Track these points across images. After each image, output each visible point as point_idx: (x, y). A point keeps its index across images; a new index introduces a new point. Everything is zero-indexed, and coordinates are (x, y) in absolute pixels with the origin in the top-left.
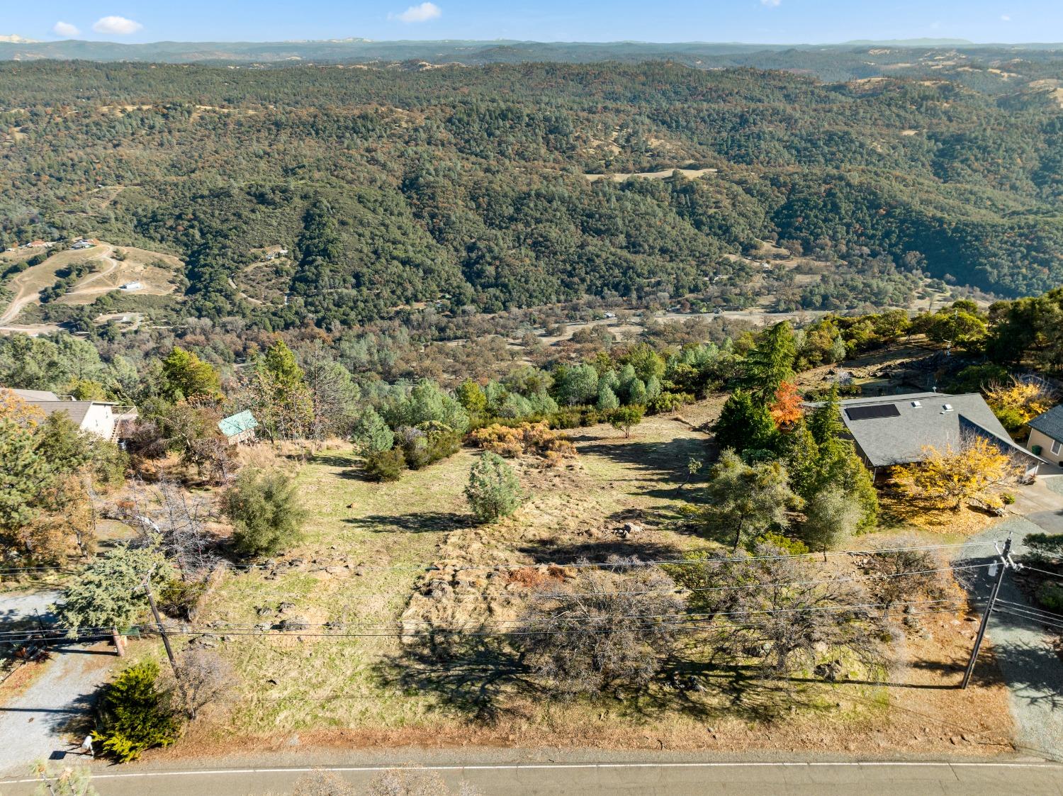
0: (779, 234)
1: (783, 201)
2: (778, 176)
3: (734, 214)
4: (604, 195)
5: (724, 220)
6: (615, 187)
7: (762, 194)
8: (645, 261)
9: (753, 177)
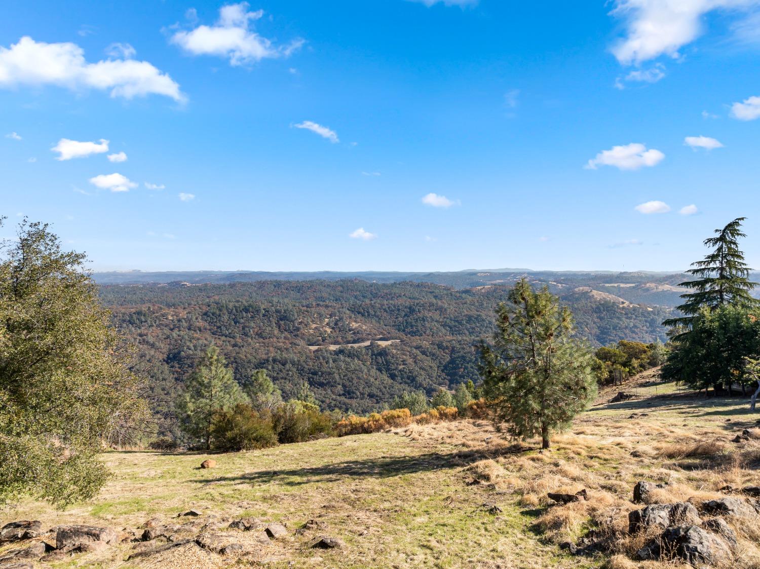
0: (450, 381)
1: (448, 358)
2: (442, 342)
3: (417, 369)
4: (324, 358)
5: (410, 372)
6: (331, 354)
7: (434, 355)
8: (359, 404)
9: (425, 344)
